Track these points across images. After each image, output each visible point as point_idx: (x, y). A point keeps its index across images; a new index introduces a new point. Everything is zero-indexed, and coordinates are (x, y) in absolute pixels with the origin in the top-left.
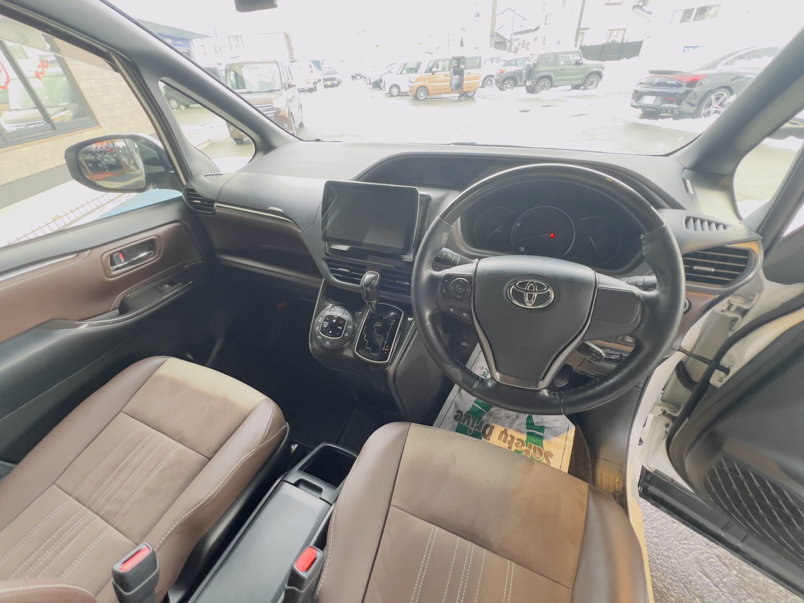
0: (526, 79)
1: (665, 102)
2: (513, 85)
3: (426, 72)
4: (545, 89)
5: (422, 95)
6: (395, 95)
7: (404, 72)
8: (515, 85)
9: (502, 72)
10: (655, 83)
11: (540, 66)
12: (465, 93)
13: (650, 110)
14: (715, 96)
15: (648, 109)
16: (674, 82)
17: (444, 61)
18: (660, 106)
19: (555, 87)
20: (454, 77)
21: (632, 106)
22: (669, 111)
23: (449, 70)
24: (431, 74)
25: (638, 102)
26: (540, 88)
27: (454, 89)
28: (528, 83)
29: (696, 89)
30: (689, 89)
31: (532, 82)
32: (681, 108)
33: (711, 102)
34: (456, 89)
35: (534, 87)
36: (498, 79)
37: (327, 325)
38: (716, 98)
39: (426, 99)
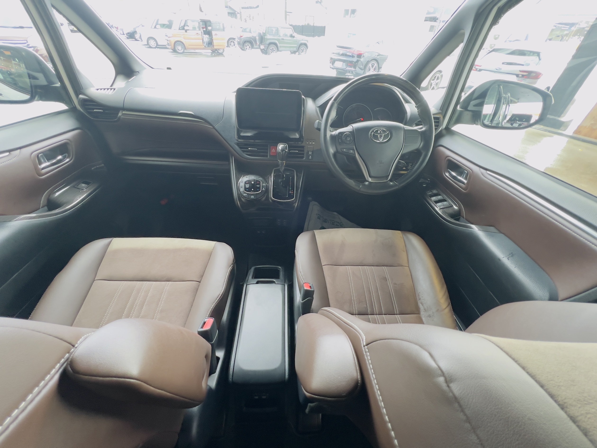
0: (260, 44)
1: (348, 66)
2: (251, 47)
3: (179, 29)
4: (274, 52)
5: (179, 48)
6: (153, 47)
7: (158, 26)
8: (252, 47)
9: (241, 37)
10: (341, 54)
11: (268, 35)
12: (216, 50)
13: (341, 71)
14: (371, 64)
15: (339, 70)
16: (350, 54)
17: (193, 21)
18: (345, 68)
19: (280, 51)
20: (205, 35)
21: (331, 68)
22: (351, 72)
23: (199, 30)
24: (184, 31)
25: (333, 65)
26: (270, 51)
27: (207, 46)
28: (262, 47)
29: (362, 59)
30: (359, 59)
31: (264, 46)
32: (356, 71)
33: (370, 68)
34: (208, 46)
35: (266, 50)
36: (239, 41)
37: (249, 186)
38: (372, 66)
39: (183, 52)
